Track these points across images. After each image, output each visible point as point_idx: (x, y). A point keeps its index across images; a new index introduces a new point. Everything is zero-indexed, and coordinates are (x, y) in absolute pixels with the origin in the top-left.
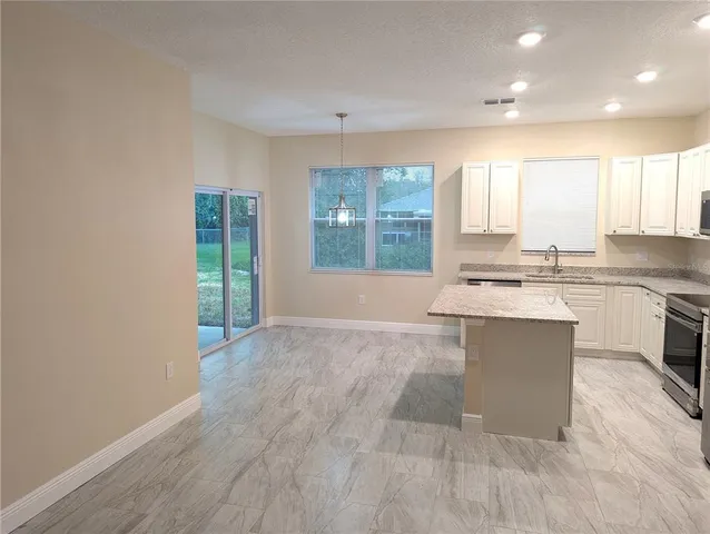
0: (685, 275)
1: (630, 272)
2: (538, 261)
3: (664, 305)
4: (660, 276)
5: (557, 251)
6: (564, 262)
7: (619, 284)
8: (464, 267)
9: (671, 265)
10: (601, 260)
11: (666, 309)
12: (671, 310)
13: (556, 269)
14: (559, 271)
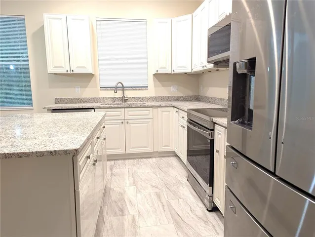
0: (197, 99)
1: (168, 99)
2: (111, 94)
3: (186, 118)
4: (185, 101)
5: (123, 87)
6: (129, 94)
7: (160, 106)
8: (58, 101)
9: (190, 93)
10: (151, 92)
11: (187, 121)
12: (191, 122)
13: (124, 99)
14: (126, 100)
